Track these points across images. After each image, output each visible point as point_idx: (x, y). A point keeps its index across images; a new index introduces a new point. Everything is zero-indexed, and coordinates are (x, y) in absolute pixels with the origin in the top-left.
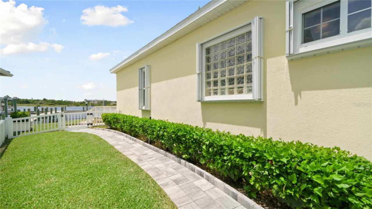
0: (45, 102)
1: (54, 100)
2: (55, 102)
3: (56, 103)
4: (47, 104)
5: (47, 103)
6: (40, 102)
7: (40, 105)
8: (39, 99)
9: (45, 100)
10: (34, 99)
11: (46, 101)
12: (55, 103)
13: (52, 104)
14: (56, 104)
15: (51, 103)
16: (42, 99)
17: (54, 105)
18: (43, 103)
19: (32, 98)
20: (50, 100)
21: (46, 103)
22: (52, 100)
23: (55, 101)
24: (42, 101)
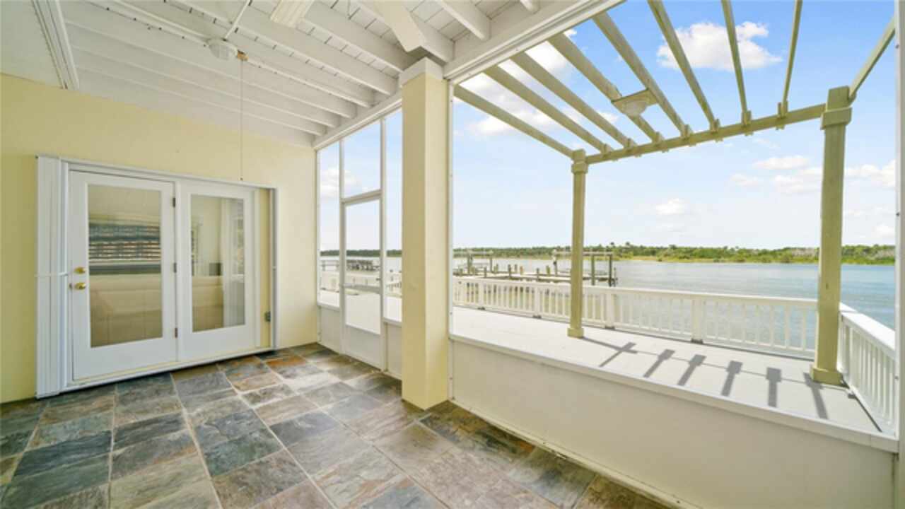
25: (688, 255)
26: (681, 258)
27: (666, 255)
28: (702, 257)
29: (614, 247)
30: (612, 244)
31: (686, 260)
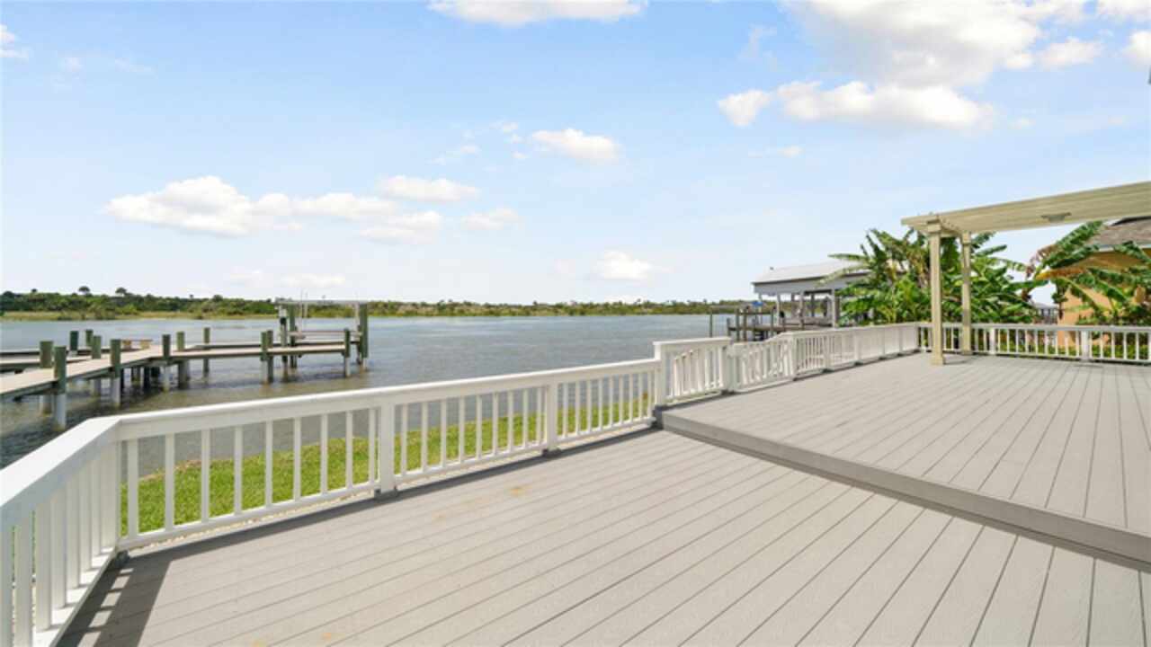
0: (217, 306)
1: (242, 300)
2: (245, 306)
3: (247, 309)
4: (223, 312)
5: (224, 308)
6: (204, 305)
7: (204, 315)
9: (217, 299)
11: (220, 303)
12: (244, 310)
13: (235, 313)
14: (246, 312)
15: (234, 309)
16: (210, 297)
17: (241, 314)
18: (211, 310)
19: (191, 296)
20: (231, 300)
21: (221, 308)
22: (237, 300)
23: (245, 303)
24: (209, 302)
25: (240, 310)
26: (230, 314)
27: (205, 310)
28: (258, 312)
29: (90, 296)
30: (84, 289)
31: (238, 316)
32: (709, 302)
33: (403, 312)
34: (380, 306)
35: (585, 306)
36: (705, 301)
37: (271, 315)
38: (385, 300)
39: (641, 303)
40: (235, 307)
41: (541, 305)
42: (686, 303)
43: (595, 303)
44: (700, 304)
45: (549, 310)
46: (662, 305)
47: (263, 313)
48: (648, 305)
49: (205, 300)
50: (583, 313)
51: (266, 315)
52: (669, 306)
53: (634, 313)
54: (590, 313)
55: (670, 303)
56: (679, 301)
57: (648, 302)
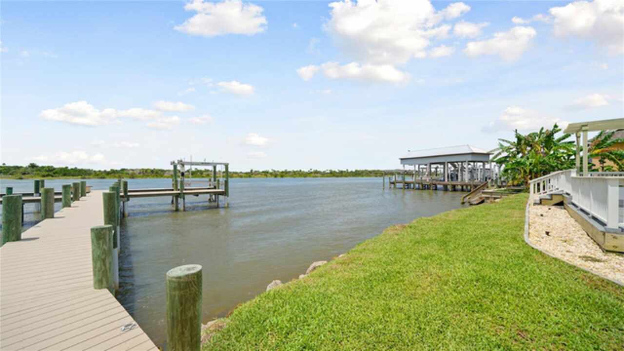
0: (33, 171)
1: (52, 167)
2: (55, 171)
4: (38, 174)
5: (38, 172)
6: (21, 170)
7: (23, 176)
8: (19, 165)
9: (33, 166)
10: (8, 164)
11: (35, 169)
12: (54, 173)
14: (57, 175)
15: (47, 173)
17: (52, 176)
18: (28, 174)
19: (4, 164)
20: (43, 167)
21: (35, 172)
23: (54, 169)
24: (26, 168)
25: (51, 173)
27: (24, 174)
28: (65, 175)
31: (50, 177)
32: (349, 170)
33: (168, 175)
34: (149, 171)
35: (282, 172)
36: (347, 170)
37: (75, 177)
38: (152, 168)
39: (312, 171)
40: (47, 171)
41: (256, 171)
42: (337, 171)
43: (288, 170)
44: (345, 172)
45: (262, 175)
46: (324, 172)
47: (69, 176)
48: (316, 172)
49: (21, 167)
50: (282, 176)
51: (71, 177)
52: (328, 173)
53: (310, 176)
54: (286, 176)
55: (328, 171)
56: (333, 170)
57: (316, 171)
